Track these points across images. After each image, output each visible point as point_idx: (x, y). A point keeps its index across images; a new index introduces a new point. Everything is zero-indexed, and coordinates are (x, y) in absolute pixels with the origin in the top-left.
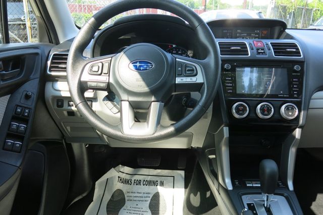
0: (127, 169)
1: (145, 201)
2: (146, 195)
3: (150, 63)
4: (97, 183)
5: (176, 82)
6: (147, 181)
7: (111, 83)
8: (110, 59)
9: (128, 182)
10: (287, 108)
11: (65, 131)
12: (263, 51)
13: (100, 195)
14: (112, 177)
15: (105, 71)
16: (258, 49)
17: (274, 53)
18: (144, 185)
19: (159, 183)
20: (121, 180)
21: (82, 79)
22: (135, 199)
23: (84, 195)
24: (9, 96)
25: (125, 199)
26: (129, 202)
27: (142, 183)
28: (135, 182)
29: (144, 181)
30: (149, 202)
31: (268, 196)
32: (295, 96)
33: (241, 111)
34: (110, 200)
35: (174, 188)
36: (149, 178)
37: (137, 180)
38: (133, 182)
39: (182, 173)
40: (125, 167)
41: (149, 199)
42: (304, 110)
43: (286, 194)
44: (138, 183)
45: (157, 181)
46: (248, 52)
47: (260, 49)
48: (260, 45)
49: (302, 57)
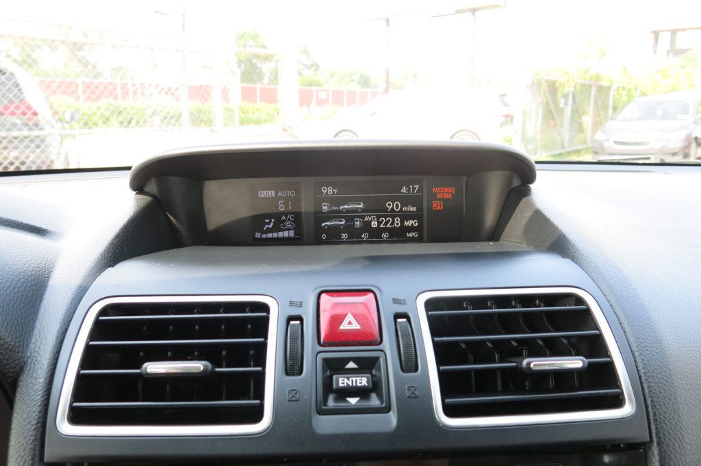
12: (362, 381)
16: (334, 366)
17: (444, 393)
46: (260, 395)
47: (348, 360)
48: (356, 326)
49: (627, 410)
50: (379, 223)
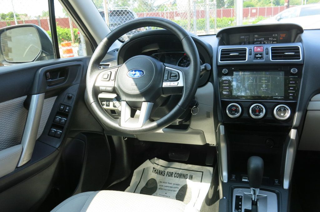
0: (162, 162)
1: (174, 191)
2: (175, 186)
3: (143, 71)
4: (135, 171)
5: (163, 86)
6: (178, 173)
7: (116, 88)
8: (117, 68)
9: (162, 173)
10: (279, 110)
11: (103, 125)
12: (260, 56)
13: (136, 182)
14: (148, 168)
15: (112, 78)
16: (256, 54)
17: (272, 57)
18: (175, 177)
19: (188, 176)
20: (155, 171)
21: (96, 85)
22: (166, 188)
23: (123, 179)
24: (56, 97)
25: (157, 187)
26: (160, 190)
27: (173, 175)
28: (167, 174)
29: (176, 173)
30: (176, 192)
31: (254, 191)
32: (291, 97)
33: (234, 111)
34: (145, 187)
35: (201, 182)
36: (180, 172)
37: (170, 172)
38: (166, 173)
39: (211, 169)
40: (160, 160)
41: (177, 190)
42: (298, 111)
43: (277, 191)
44: (171, 174)
45: (187, 175)
46: (246, 57)
47: (258, 54)
48: (260, 50)
49: (301, 60)
50: (267, 43)
